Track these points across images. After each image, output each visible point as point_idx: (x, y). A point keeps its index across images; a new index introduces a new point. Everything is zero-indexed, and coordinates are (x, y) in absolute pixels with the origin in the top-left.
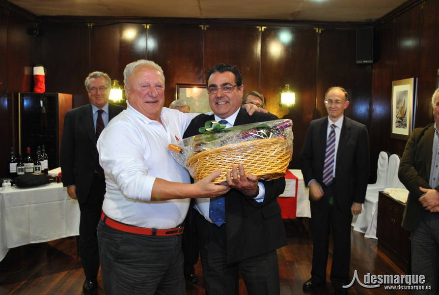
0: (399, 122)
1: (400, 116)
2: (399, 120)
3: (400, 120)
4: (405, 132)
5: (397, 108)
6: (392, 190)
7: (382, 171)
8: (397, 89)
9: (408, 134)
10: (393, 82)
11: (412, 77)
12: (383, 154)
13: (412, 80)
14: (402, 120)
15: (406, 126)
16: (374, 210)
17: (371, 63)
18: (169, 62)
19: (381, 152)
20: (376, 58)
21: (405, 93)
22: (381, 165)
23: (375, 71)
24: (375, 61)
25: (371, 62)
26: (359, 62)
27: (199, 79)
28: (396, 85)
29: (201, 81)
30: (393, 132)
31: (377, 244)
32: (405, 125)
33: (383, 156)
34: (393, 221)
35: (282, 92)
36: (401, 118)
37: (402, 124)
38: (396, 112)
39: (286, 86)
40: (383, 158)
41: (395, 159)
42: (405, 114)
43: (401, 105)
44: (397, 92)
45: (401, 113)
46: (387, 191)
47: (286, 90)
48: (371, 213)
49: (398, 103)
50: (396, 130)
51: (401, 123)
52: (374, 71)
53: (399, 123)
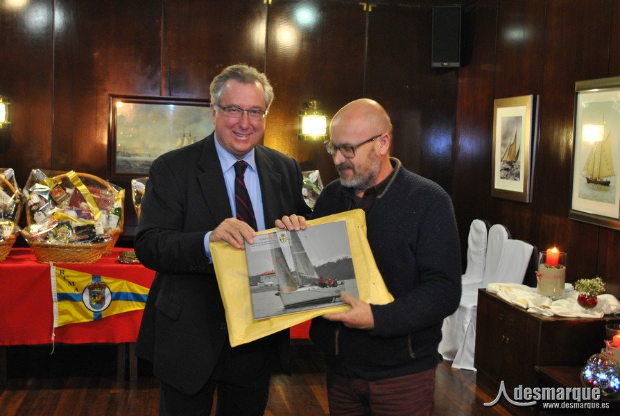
0: (507, 169)
1: (509, 160)
2: (506, 166)
3: (509, 167)
4: (516, 186)
5: (503, 145)
6: (500, 287)
7: (475, 253)
8: (503, 114)
9: (521, 191)
10: (495, 101)
11: (529, 94)
12: (478, 225)
13: (529, 98)
14: (512, 166)
15: (519, 177)
16: (469, 320)
17: (458, 68)
18: (96, 54)
19: (474, 221)
20: (466, 59)
21: (518, 120)
22: (473, 242)
23: (463, 82)
24: (462, 65)
25: (457, 65)
26: (436, 65)
27: (154, 87)
28: (501, 106)
29: (158, 90)
30: (496, 187)
31: (475, 378)
32: (518, 175)
33: (478, 227)
34: (505, 339)
35: (304, 114)
36: (510, 163)
37: (512, 174)
38: (502, 152)
39: (310, 104)
40: (477, 231)
41: (500, 233)
42: (517, 157)
43: (510, 141)
44: (503, 118)
45: (509, 155)
46: (492, 287)
47: (310, 111)
48: (463, 326)
49: (504, 137)
50: (500, 183)
51: (511, 170)
52: (460, 81)
53: (506, 172)
